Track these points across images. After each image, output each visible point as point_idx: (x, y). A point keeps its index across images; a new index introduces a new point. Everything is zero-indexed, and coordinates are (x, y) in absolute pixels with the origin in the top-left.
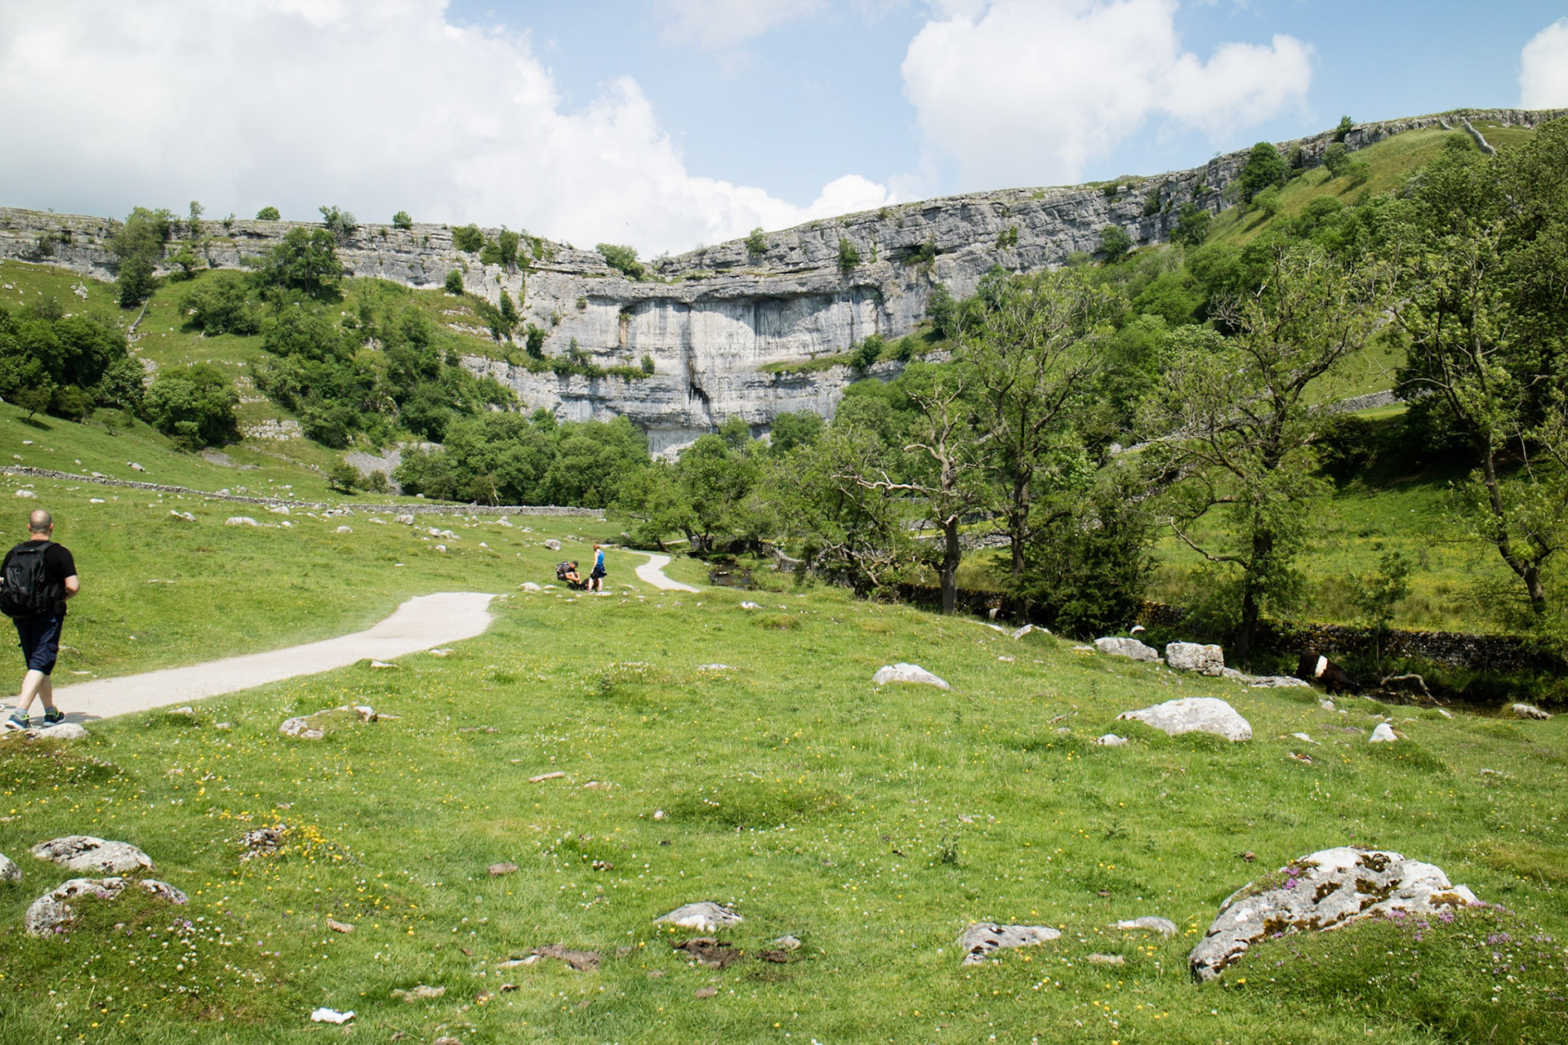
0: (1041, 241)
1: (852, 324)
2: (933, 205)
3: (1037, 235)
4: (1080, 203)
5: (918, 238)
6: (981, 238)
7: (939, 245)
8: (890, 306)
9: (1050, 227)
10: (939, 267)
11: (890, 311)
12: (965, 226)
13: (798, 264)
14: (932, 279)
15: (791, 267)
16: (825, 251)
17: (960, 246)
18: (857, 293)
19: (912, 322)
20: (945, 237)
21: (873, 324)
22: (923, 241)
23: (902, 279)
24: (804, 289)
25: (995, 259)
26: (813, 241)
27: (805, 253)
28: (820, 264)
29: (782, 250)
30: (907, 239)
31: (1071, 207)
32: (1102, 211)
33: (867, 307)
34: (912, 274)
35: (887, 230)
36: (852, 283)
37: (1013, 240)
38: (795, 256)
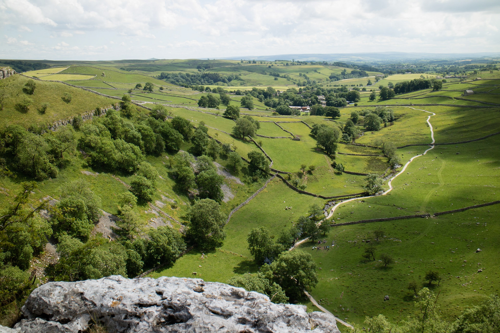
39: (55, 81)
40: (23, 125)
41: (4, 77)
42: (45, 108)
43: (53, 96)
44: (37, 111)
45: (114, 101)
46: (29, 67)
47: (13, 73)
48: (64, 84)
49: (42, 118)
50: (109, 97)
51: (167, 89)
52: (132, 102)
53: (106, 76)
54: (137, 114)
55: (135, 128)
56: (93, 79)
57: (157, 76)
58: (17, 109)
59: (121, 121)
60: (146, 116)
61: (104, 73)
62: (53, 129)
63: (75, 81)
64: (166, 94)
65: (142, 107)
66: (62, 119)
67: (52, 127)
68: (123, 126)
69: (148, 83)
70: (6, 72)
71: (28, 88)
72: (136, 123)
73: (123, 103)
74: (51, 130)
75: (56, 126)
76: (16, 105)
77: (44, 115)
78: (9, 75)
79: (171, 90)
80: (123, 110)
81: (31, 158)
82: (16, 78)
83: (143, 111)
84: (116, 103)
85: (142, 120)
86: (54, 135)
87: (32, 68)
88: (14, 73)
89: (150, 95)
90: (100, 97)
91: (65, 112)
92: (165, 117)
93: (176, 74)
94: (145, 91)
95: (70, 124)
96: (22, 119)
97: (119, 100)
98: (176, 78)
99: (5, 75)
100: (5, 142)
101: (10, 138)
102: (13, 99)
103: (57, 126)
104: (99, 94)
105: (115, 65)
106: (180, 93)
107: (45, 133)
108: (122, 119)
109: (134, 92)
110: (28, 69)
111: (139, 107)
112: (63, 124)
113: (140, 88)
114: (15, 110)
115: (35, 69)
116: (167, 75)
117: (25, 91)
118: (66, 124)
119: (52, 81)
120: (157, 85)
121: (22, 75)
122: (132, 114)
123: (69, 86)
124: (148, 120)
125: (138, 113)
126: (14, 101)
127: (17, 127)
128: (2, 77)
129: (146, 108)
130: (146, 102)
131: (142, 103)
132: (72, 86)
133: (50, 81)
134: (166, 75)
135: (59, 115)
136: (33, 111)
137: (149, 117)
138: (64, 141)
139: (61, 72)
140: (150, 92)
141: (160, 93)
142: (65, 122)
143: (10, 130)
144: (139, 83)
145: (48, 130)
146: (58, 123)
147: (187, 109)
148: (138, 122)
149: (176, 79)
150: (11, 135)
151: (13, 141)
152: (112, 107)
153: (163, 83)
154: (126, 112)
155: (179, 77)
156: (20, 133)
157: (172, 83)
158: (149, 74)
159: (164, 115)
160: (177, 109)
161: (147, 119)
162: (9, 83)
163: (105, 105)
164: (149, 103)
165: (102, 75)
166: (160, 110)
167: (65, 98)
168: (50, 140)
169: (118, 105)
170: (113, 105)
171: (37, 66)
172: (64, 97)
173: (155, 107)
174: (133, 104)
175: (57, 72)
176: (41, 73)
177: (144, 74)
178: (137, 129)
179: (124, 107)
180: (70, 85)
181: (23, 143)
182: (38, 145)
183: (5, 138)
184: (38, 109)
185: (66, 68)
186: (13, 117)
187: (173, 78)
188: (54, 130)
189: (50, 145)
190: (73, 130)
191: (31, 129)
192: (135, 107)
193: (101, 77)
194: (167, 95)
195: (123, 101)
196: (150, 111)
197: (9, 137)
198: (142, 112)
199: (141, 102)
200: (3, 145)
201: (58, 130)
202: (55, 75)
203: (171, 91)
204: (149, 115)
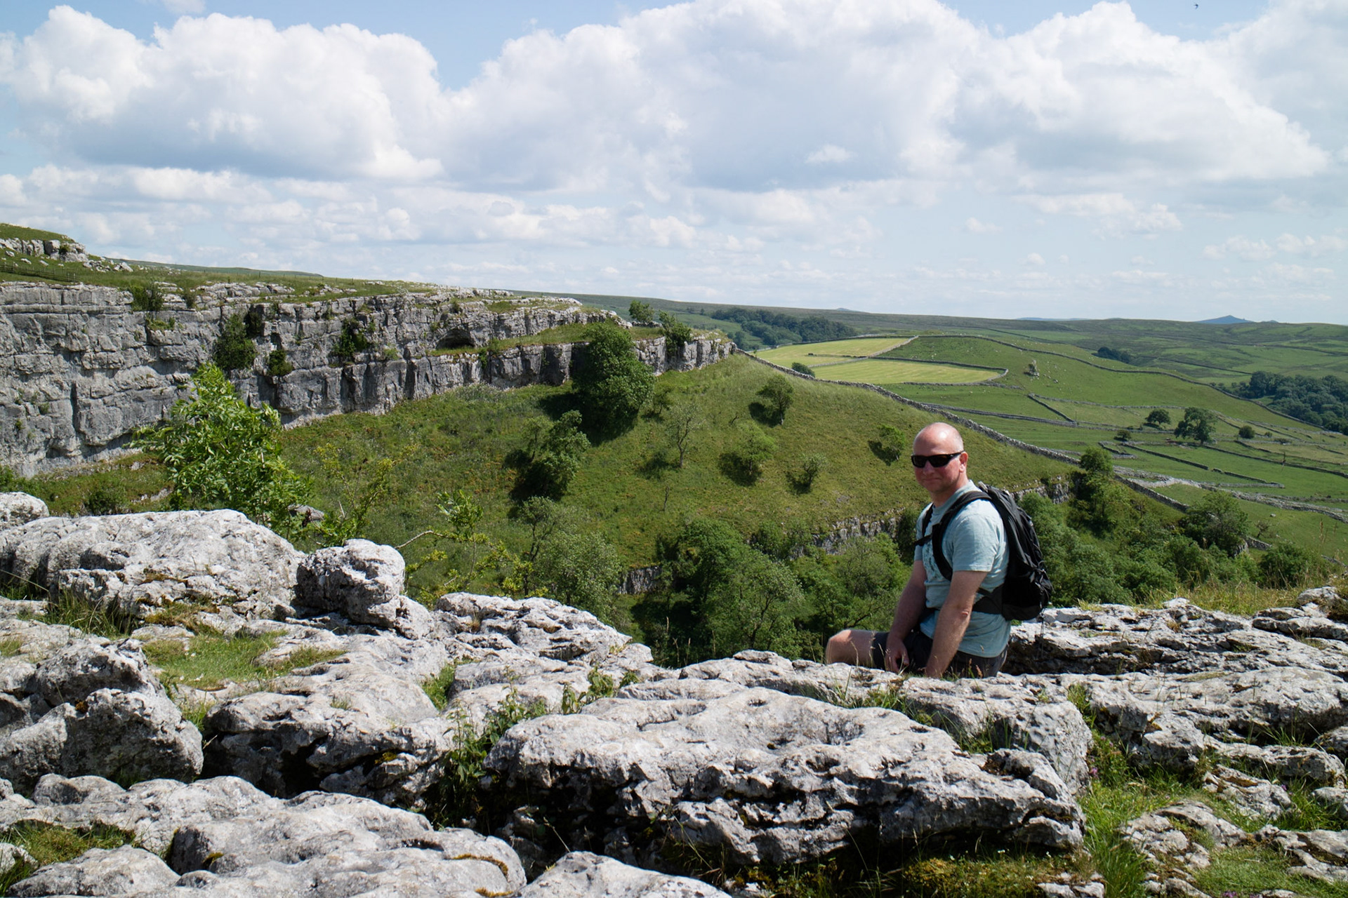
4: (97, 314)
32: (131, 341)
39: (857, 385)
40: (737, 524)
41: (697, 364)
42: (811, 473)
43: (841, 434)
44: (785, 479)
45: (1052, 465)
46: (785, 331)
47: (726, 352)
48: (884, 398)
49: (797, 506)
50: (1033, 451)
51: (1268, 435)
52: (1117, 477)
53: (1042, 377)
54: (1130, 521)
55: (1117, 570)
56: (994, 383)
57: (1234, 385)
58: (725, 471)
59: (1067, 541)
60: (1163, 531)
61: (1035, 362)
62: (828, 545)
63: (930, 386)
64: (1261, 455)
65: (1154, 495)
66: (863, 515)
67: (829, 537)
68: (1072, 560)
69: (1195, 411)
70: (707, 348)
71: (768, 402)
72: (1123, 552)
73: (1085, 475)
74: (823, 549)
75: (839, 536)
76: (724, 457)
77: (806, 497)
78: (716, 356)
79: (1282, 441)
80: (1080, 502)
81: (746, 633)
82: (737, 366)
83: (1154, 511)
84: (1056, 474)
85: (1148, 545)
86: (830, 568)
87: (795, 335)
88: (732, 352)
89: (1199, 455)
90: (1000, 448)
91: (876, 491)
92: (1236, 543)
93: (1313, 380)
94: (1180, 438)
95: (887, 536)
96: (735, 501)
97: (1070, 466)
98: (1314, 395)
99: (704, 356)
100: (675, 571)
101: (690, 563)
102: (716, 434)
103: (843, 536)
104: (1000, 440)
105: (1081, 338)
106: (1319, 455)
107: (802, 557)
108: (1073, 533)
109: (1137, 439)
110: (783, 337)
111: (1139, 496)
112: (863, 530)
113: (1162, 425)
114: (718, 471)
115: (805, 340)
116: (1277, 384)
117: (757, 411)
118: (876, 532)
119: (848, 384)
120: (1229, 420)
121: (756, 359)
122: (1112, 519)
123: (901, 406)
124: (1171, 547)
125: (1135, 518)
126: (719, 443)
127: (715, 526)
128: (694, 361)
129: (1167, 502)
130: (1172, 481)
131: (1158, 484)
132: (910, 403)
133: (840, 383)
134: (1272, 382)
135: (854, 500)
136: (771, 478)
137: (1175, 534)
138: (861, 593)
139: (887, 353)
140: (1201, 445)
141: (1239, 449)
142: (872, 525)
143: (693, 534)
144: (1160, 407)
145: (812, 548)
146: (849, 529)
147: (1336, 518)
148: (1130, 549)
149: (1311, 399)
150: (695, 551)
151: (699, 574)
152: (1041, 488)
153: (1255, 414)
154: (1092, 510)
155: (1325, 391)
156: (723, 550)
157: (1296, 414)
158: (1203, 376)
159: (1234, 535)
160: (1296, 515)
161: (1166, 543)
162: (713, 382)
163: (1015, 477)
164: (1185, 483)
165: (1028, 370)
166: (1219, 515)
167: (879, 444)
168: (813, 583)
169: (1062, 483)
170: (1044, 481)
171: (811, 328)
172: (877, 439)
173: (1202, 503)
174: (1119, 484)
175: (873, 354)
176: (822, 352)
177: (1185, 376)
178: (1124, 576)
179: (1082, 490)
180: (903, 401)
181: (726, 582)
182: (774, 593)
183: (675, 558)
184: (789, 476)
185: (906, 341)
186: (708, 492)
187: (1300, 396)
188: (832, 551)
189: (814, 597)
190: (896, 557)
191: (759, 540)
192: (1126, 493)
193: (1023, 379)
194: (1267, 458)
195: (1083, 471)
196: (1180, 515)
197: (689, 556)
198: (1149, 515)
199: (1156, 479)
200: (668, 583)
201: (843, 552)
202: (866, 363)
203: (1284, 447)
204: (1176, 530)
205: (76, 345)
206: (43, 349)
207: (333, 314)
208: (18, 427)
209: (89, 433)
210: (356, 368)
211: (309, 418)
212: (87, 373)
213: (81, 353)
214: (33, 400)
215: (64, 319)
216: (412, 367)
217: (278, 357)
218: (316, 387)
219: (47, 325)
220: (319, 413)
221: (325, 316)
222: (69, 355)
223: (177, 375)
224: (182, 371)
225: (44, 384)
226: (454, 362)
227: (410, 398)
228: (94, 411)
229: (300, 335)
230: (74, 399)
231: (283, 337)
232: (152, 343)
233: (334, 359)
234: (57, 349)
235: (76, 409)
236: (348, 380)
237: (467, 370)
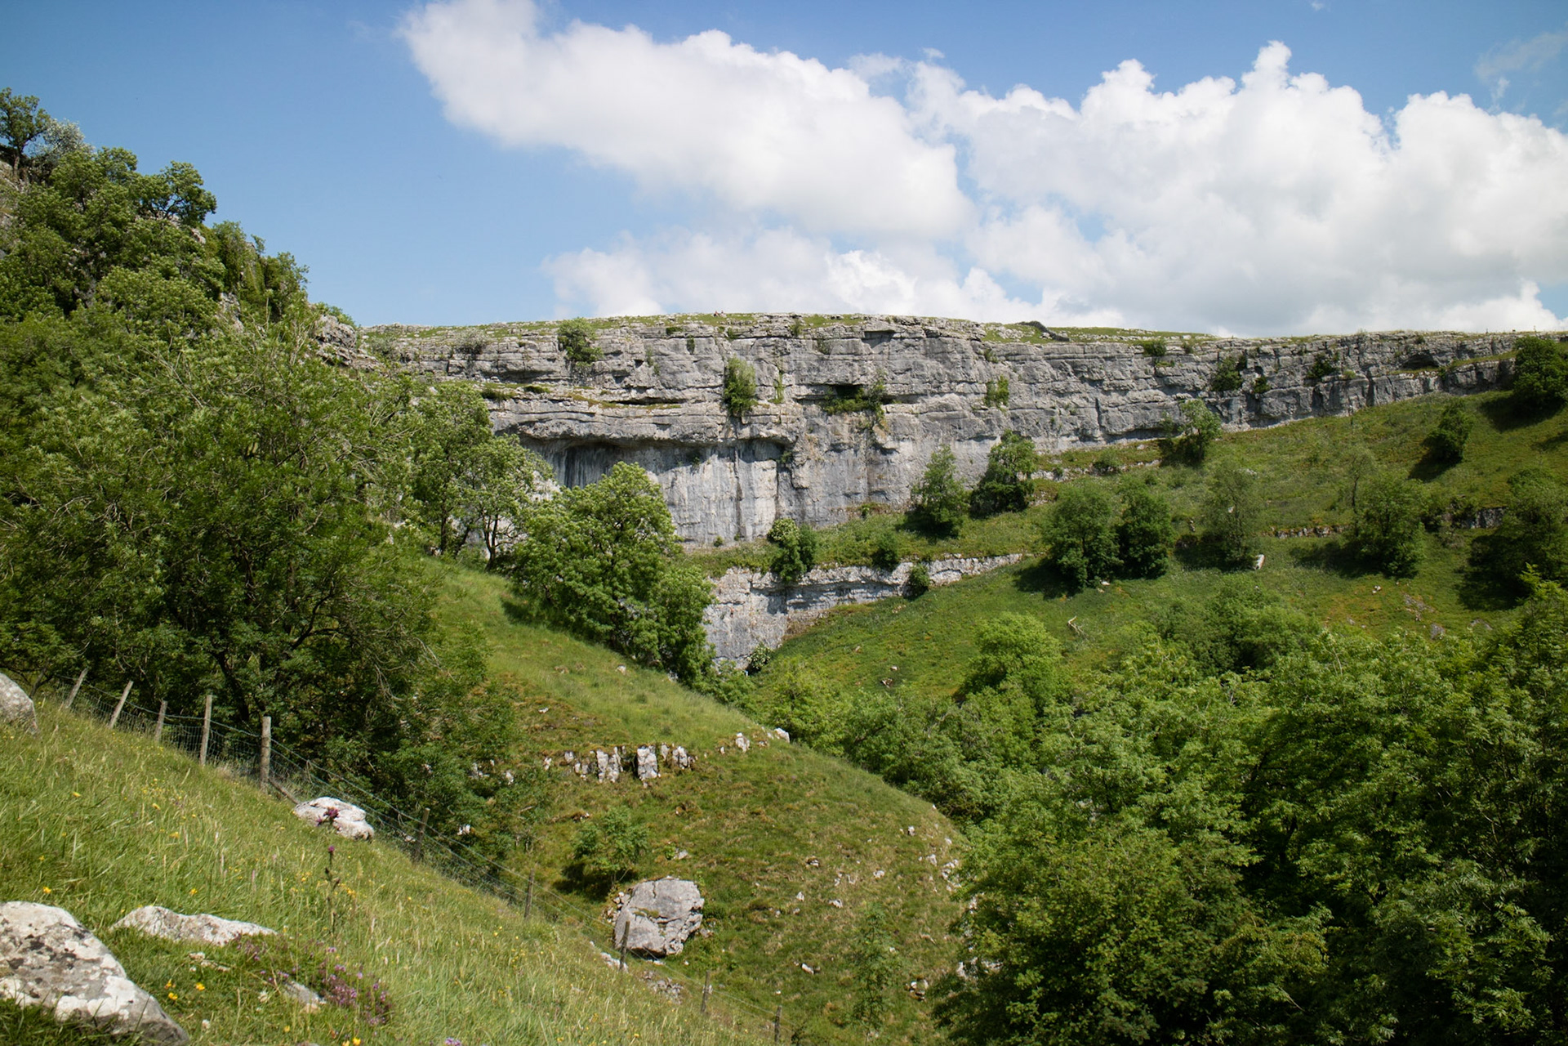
0: (1046, 402)
1: (739, 499)
2: (885, 327)
3: (1037, 394)
4: (1111, 358)
5: (857, 373)
6: (959, 388)
7: (890, 390)
8: (804, 476)
9: (1060, 385)
10: (894, 423)
11: (804, 484)
12: (931, 366)
13: (645, 389)
14: (880, 440)
15: (634, 394)
16: (698, 375)
17: (924, 395)
18: (751, 449)
19: (842, 503)
20: (900, 378)
21: (772, 502)
22: (863, 380)
23: (822, 434)
24: (665, 435)
25: (988, 422)
26: (673, 354)
27: (657, 373)
28: (688, 394)
29: (625, 362)
30: (839, 373)
31: (1097, 363)
32: (1142, 374)
33: (764, 472)
34: (843, 426)
35: (804, 354)
36: (746, 433)
37: (1003, 396)
38: (643, 374)
205: (1096, 376)
206: (1073, 379)
207: (1306, 352)
208: (1053, 422)
209: (1108, 427)
210: (1322, 386)
211: (1288, 421)
212: (1107, 393)
213: (1101, 381)
214: (1066, 408)
215: (1086, 361)
216: (1372, 383)
217: (1261, 382)
218: (1291, 400)
219: (1074, 366)
220: (1296, 418)
221: (1300, 353)
222: (1092, 382)
223: (1179, 395)
224: (1183, 392)
225: (1076, 399)
226: (1414, 378)
227: (1372, 405)
228: (1111, 414)
229: (1278, 367)
230: (1098, 408)
231: (1265, 369)
232: (1158, 375)
233: (1308, 382)
234: (1083, 380)
235: (1099, 414)
236: (1317, 395)
237: (1425, 383)
